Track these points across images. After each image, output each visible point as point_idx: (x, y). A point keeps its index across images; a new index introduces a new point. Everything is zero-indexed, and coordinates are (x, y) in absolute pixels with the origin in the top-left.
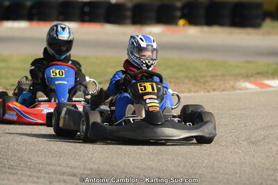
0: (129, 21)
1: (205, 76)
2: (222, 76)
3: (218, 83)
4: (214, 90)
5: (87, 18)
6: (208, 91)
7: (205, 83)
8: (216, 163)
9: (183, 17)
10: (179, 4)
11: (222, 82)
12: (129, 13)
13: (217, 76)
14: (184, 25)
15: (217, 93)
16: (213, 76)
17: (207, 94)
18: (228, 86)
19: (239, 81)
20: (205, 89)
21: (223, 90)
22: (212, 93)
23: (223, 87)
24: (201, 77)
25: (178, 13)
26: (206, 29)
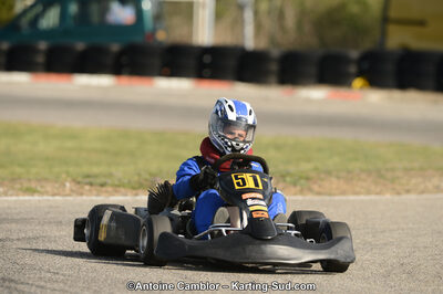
0: (273, 78)
1: (393, 170)
2: (422, 169)
3: (413, 181)
4: (408, 191)
5: (207, 71)
6: (399, 194)
7: (393, 181)
9: (360, 74)
10: (354, 54)
11: (420, 180)
12: (274, 67)
13: (412, 169)
14: (361, 88)
15: (412, 196)
16: (407, 170)
17: (396, 198)
18: (430, 185)
20: (394, 189)
21: (422, 192)
22: (405, 197)
23: (422, 187)
24: (387, 170)
25: (353, 69)
26: (397, 95)
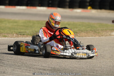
0: (67, 7)
1: (98, 30)
2: (106, 30)
3: (104, 33)
4: (102, 36)
5: (50, 5)
6: (100, 36)
7: (98, 33)
8: (103, 66)
9: (90, 6)
11: (105, 33)
12: (68, 4)
13: (103, 30)
14: (90, 9)
15: (104, 37)
17: (99, 37)
18: (108, 34)
19: (113, 32)
20: (99, 35)
21: (106, 36)
23: (106, 34)
24: (97, 30)
25: (88, 4)
26: (99, 11)
